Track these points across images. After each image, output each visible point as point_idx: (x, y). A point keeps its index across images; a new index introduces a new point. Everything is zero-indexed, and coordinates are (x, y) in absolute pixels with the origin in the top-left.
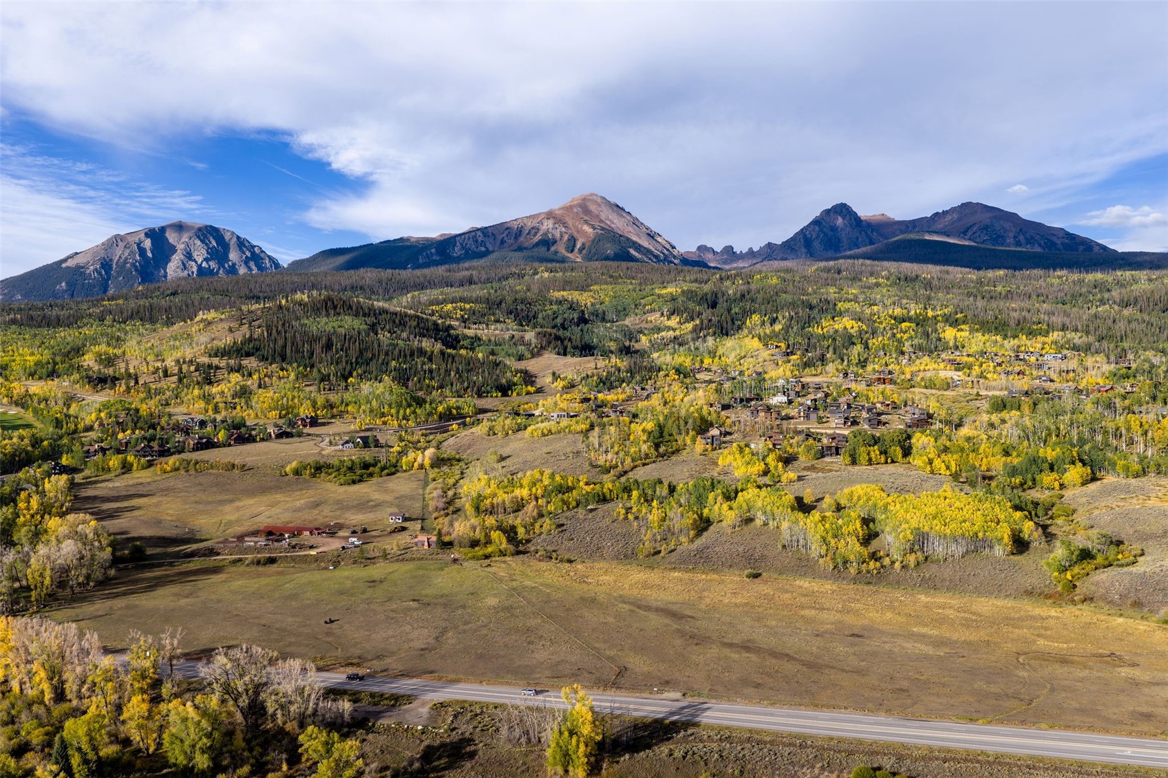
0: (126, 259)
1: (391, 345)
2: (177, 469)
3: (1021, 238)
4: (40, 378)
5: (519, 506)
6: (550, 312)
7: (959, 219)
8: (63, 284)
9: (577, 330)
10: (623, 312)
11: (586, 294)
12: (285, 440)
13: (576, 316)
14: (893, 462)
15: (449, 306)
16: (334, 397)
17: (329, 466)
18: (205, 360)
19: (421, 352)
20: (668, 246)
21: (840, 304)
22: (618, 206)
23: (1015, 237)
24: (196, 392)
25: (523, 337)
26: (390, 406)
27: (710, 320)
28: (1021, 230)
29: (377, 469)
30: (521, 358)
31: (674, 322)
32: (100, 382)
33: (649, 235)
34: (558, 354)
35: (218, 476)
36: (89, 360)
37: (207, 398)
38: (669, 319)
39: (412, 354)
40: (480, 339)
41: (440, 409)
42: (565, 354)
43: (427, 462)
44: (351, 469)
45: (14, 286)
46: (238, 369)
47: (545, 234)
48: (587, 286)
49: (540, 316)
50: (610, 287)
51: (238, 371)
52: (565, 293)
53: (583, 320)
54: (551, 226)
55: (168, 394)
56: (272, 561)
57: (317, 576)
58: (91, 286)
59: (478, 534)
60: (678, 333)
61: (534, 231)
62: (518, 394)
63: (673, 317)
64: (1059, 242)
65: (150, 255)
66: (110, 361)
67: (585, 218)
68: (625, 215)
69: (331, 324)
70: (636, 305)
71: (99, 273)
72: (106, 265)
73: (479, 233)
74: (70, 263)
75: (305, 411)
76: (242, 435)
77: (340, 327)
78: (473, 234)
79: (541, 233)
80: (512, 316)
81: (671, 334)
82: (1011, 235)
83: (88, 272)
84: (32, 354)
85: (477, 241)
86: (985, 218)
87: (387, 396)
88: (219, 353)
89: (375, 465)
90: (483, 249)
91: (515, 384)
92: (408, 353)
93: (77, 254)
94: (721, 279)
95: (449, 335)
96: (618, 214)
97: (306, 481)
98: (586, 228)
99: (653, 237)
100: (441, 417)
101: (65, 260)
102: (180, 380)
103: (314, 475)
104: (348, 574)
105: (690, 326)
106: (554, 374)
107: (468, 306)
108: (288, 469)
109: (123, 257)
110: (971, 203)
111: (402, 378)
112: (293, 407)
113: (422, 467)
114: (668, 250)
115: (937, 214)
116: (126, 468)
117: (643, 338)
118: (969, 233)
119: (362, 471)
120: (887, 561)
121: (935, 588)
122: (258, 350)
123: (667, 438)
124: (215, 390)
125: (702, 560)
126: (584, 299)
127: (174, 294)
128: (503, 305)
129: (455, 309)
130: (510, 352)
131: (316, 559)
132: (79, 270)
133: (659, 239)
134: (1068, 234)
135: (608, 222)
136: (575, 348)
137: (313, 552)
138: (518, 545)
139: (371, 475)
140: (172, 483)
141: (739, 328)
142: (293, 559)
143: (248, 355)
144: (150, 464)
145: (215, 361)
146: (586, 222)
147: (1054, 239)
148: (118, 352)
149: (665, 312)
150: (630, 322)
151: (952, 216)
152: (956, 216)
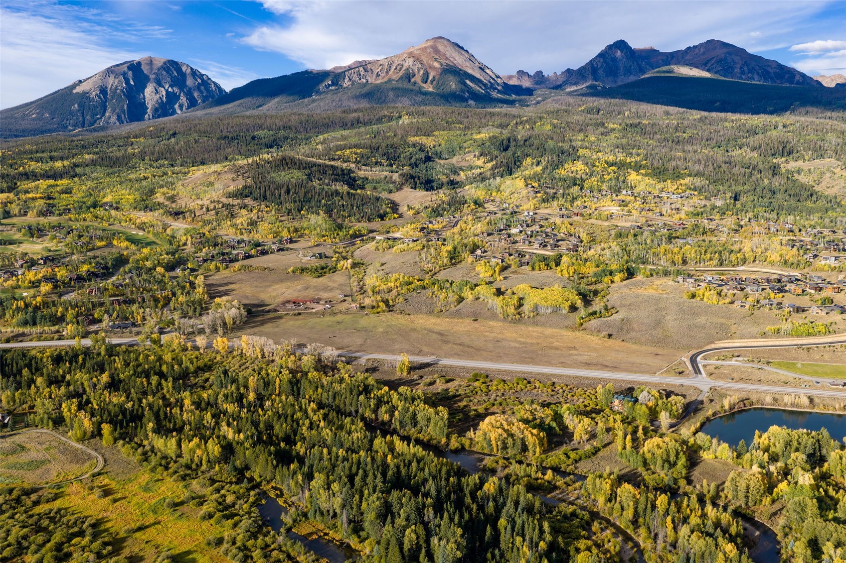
0: (117, 86)
1: (320, 189)
2: (240, 270)
3: (745, 68)
4: (140, 210)
5: (390, 290)
6: (408, 154)
7: (704, 53)
8: (76, 106)
9: (423, 166)
10: (452, 153)
11: (430, 139)
12: (281, 253)
13: (423, 155)
14: (551, 268)
15: (348, 151)
16: (296, 224)
17: (307, 269)
18: (225, 200)
19: (337, 193)
20: (494, 76)
21: (580, 150)
22: (459, 46)
23: (741, 68)
24: (229, 223)
25: (392, 177)
26: (326, 230)
27: (502, 162)
28: (746, 62)
29: (327, 270)
30: (391, 192)
31: (480, 163)
32: (176, 214)
33: (480, 68)
34: (412, 188)
35: (259, 273)
36: (159, 197)
37: (234, 225)
38: (479, 159)
39: (332, 195)
40: (367, 179)
41: (351, 232)
42: (415, 189)
43: (349, 266)
44: (316, 271)
45: (43, 107)
46: (244, 207)
47: (407, 69)
48: (432, 132)
49: (402, 156)
50: (445, 132)
51: (244, 208)
52: (417, 138)
53: (428, 159)
54: (411, 63)
55: (215, 223)
56: (300, 314)
57: (318, 320)
58: (95, 107)
59: (375, 304)
60: (482, 170)
61: (399, 67)
62: (389, 219)
63: (481, 158)
64: (772, 71)
65: (132, 83)
66: (172, 199)
67: (436, 57)
68: (463, 53)
69: (287, 176)
70: (460, 148)
71: (99, 97)
72: (103, 91)
73: (361, 69)
74: (78, 90)
75: (285, 234)
76: (261, 249)
77: (292, 178)
78: (357, 69)
79: (404, 68)
80: (385, 158)
81: (478, 171)
82: (738, 66)
83: (91, 96)
84: (129, 194)
85: (360, 75)
86: (720, 53)
87: (324, 225)
88: (230, 195)
89: (326, 268)
90: (364, 81)
91: (388, 213)
92: (330, 193)
93: (80, 82)
94: (517, 123)
95: (350, 177)
96: (459, 53)
97: (297, 276)
98: (436, 65)
99: (483, 70)
100: (351, 236)
101: (74, 86)
102: (217, 213)
103: (301, 273)
104: (328, 319)
105: (490, 165)
106: (408, 206)
107: (359, 151)
108: (289, 270)
109: (114, 85)
110: (713, 40)
111: (329, 212)
112: (279, 232)
113: (347, 268)
114: (493, 79)
115: (689, 48)
116: (217, 269)
117: (462, 174)
118: (709, 65)
119: (321, 271)
120: (523, 315)
121: (537, 325)
122: (251, 194)
123: (457, 254)
124: (237, 222)
125: (458, 314)
126: (428, 142)
127: (174, 134)
128: (380, 150)
129: (351, 153)
130: (385, 188)
131: (316, 313)
132: (85, 95)
133: (488, 71)
134: (779, 65)
135: (452, 59)
136: (421, 183)
137: (314, 311)
138: (390, 308)
139: (325, 273)
140: (240, 277)
141: (519, 167)
142: (307, 313)
143: (247, 196)
144: (227, 267)
145: (230, 201)
146: (436, 60)
147: (769, 69)
148: (175, 193)
149: (477, 154)
150: (454, 160)
151: (699, 50)
152: (702, 50)
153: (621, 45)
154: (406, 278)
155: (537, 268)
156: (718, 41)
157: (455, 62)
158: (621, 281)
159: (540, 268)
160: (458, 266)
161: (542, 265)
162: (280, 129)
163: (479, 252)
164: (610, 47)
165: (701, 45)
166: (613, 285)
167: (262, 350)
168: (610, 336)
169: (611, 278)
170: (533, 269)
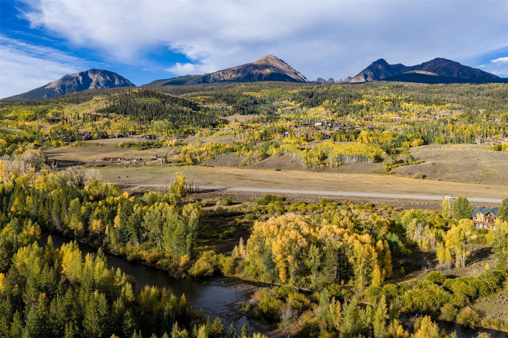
0: (72, 85)
1: (170, 108)
2: (77, 146)
3: (461, 73)
4: (30, 121)
5: (200, 153)
6: (242, 100)
7: (433, 65)
8: (46, 96)
9: (252, 107)
10: (272, 100)
11: (258, 93)
12: (120, 138)
13: (253, 101)
14: (351, 141)
15: (199, 97)
16: (144, 126)
17: (135, 144)
18: (95, 114)
19: (182, 111)
20: (303, 78)
21: (363, 95)
22: (281, 60)
23: (458, 73)
24: (89, 124)
25: (227, 108)
26: (165, 129)
27: (308, 102)
28: (460, 70)
29: (153, 146)
30: (225, 116)
31: (293, 103)
32: (53, 121)
33: (295, 73)
34: (241, 114)
35: (92, 147)
37: (94, 126)
38: (291, 102)
39: (178, 112)
40: (209, 109)
41: (185, 130)
42: (244, 115)
43: (173, 144)
44: (143, 145)
45: (25, 97)
47: (249, 73)
48: (259, 90)
49: (238, 101)
50: (269, 90)
51: (107, 117)
52: (249, 93)
53: (256, 103)
55: (79, 125)
59: (181, 159)
60: (293, 107)
61: (244, 72)
63: (293, 102)
64: (477, 75)
65: (81, 83)
66: (57, 115)
68: (284, 64)
69: (146, 101)
70: (278, 97)
71: (60, 91)
72: (63, 87)
73: (221, 72)
74: (48, 87)
75: (131, 129)
76: (105, 136)
77: (150, 102)
78: (218, 73)
79: (247, 72)
80: (226, 101)
81: (291, 108)
82: (456, 72)
83: (56, 90)
84: (27, 112)
85: (220, 76)
86: (445, 65)
87: (164, 125)
88: (101, 112)
89: (152, 145)
90: (222, 79)
91: (219, 123)
92: (177, 112)
94: (318, 87)
95: (196, 107)
96: (281, 64)
97: (125, 149)
98: (267, 70)
99: (296, 74)
100: (185, 133)
101: (46, 86)
102: (84, 120)
103: (129, 147)
104: (132, 168)
105: (299, 105)
106: (236, 120)
107: (207, 97)
108: (119, 145)
109: (70, 84)
110: (438, 58)
111: (173, 120)
112: (126, 129)
113: (171, 146)
114: (303, 79)
115: (424, 63)
116: (58, 145)
117: (279, 109)
118: (437, 72)
120: (327, 165)
121: (342, 172)
122: (116, 110)
123: (268, 135)
124: (97, 123)
126: (257, 95)
128: (222, 97)
129: (201, 98)
130: (221, 113)
132: (52, 90)
133: (299, 75)
134: (481, 71)
137: (119, 164)
139: (151, 148)
140: (75, 150)
142: (112, 165)
143: (112, 112)
144: (67, 144)
145: (99, 114)
147: (475, 74)
148: (61, 112)
149: (290, 99)
150: (275, 104)
151: (430, 64)
152: (432, 64)
153: (381, 61)
156: (442, 58)
158: (419, 146)
161: (343, 136)
163: (287, 133)
164: (375, 63)
165: (431, 61)
166: (411, 148)
168: (424, 177)
170: (335, 140)
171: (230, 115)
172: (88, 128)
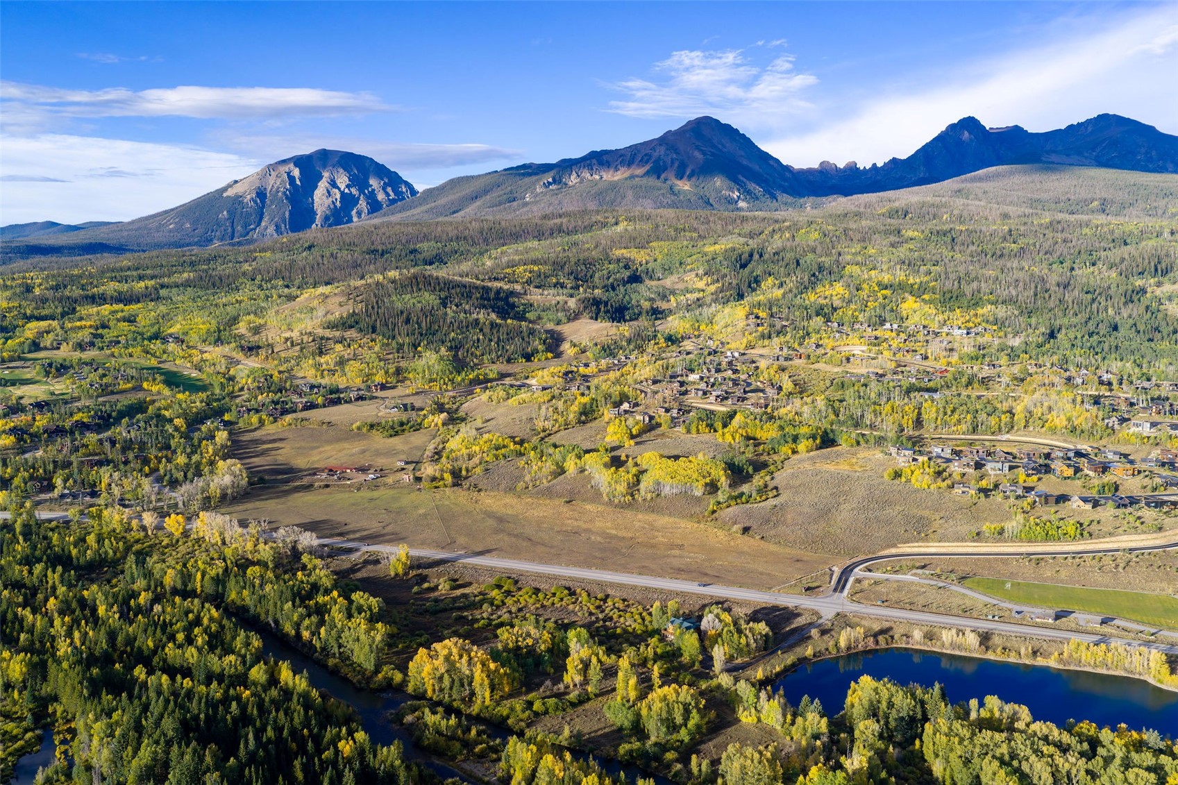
0: (278, 188)
1: (453, 318)
2: (290, 424)
5: (471, 457)
6: (605, 272)
7: (1092, 133)
8: (225, 213)
9: (622, 289)
10: (668, 270)
11: (644, 252)
12: (360, 403)
13: (627, 274)
14: (713, 430)
15: (521, 268)
16: (403, 365)
17: (379, 425)
18: (320, 332)
19: (476, 323)
21: (848, 267)
22: (731, 128)
24: (311, 362)
25: (566, 303)
26: (438, 373)
27: (730, 284)
28: (1154, 145)
29: (408, 427)
30: (559, 322)
31: (701, 284)
32: (252, 349)
34: (591, 318)
35: (313, 429)
36: (242, 328)
37: (317, 366)
38: (701, 279)
39: (468, 326)
40: (531, 305)
41: (472, 377)
42: (596, 319)
43: (440, 423)
44: (392, 428)
45: (183, 216)
46: (341, 341)
48: (648, 243)
49: (597, 275)
50: (667, 243)
51: (341, 342)
52: (624, 251)
53: (635, 279)
54: (662, 153)
55: (293, 362)
56: (327, 486)
57: (346, 495)
58: (249, 215)
59: (438, 475)
60: (701, 295)
61: (646, 158)
62: (539, 360)
63: (704, 278)
65: (298, 182)
67: (697, 143)
68: (738, 137)
69: (412, 301)
70: (681, 264)
71: (255, 202)
72: (261, 194)
73: (594, 161)
74: (230, 193)
75: (379, 378)
76: (335, 397)
77: (419, 302)
78: (588, 162)
79: (653, 159)
80: (572, 278)
81: (696, 295)
83: (245, 200)
87: (437, 366)
88: (331, 326)
89: (407, 424)
90: (597, 177)
91: (538, 352)
92: (465, 324)
93: (236, 182)
94: (774, 231)
95: (507, 303)
96: (731, 138)
97: (363, 434)
98: (697, 154)
100: (470, 382)
101: (225, 189)
102: (302, 349)
103: (369, 431)
104: (365, 494)
105: (713, 288)
106: (575, 342)
107: (536, 268)
108: (354, 426)
109: (276, 186)
110: (1106, 115)
111: (455, 349)
112: (372, 374)
113: (436, 425)
115: (1072, 125)
116: (262, 423)
117: (672, 298)
118: (1098, 150)
119: (397, 429)
120: (637, 497)
121: (653, 511)
122: (357, 323)
123: (594, 409)
124: (322, 360)
126: (639, 256)
127: (310, 248)
128: (567, 266)
129: (525, 271)
130: (551, 317)
131: (349, 486)
132: (238, 199)
135: (720, 146)
136: (607, 312)
137: (349, 482)
138: (456, 482)
139: (404, 431)
140: (287, 434)
141: (754, 290)
142: (338, 486)
143: (351, 327)
144: (275, 421)
145: (328, 333)
146: (698, 148)
148: (262, 321)
149: (701, 272)
150: (668, 282)
151: (1086, 128)
152: (1090, 129)
153: (970, 123)
154: (500, 439)
155: (694, 429)
156: (1114, 116)
157: (725, 150)
158: (808, 451)
159: (698, 430)
160: (589, 425)
161: (703, 426)
162: (452, 241)
163: (626, 406)
164: (952, 127)
165: (1089, 121)
167: (221, 534)
168: (746, 530)
169: (794, 446)
170: (689, 431)
171: (569, 320)
172: (307, 372)
